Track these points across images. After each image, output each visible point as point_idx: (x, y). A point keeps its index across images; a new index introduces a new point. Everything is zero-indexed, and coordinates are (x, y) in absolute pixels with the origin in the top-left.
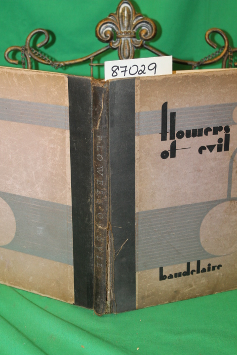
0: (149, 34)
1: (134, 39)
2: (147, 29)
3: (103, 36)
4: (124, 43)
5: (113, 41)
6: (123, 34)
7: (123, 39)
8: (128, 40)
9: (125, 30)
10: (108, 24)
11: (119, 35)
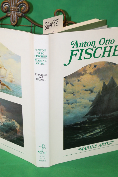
0: (25, 10)
1: (18, 12)
2: (25, 7)
3: (4, 9)
4: (13, 14)
5: (9, 12)
6: (12, 9)
7: (12, 12)
8: (14, 12)
9: (14, 7)
10: (7, 3)
11: (11, 9)
